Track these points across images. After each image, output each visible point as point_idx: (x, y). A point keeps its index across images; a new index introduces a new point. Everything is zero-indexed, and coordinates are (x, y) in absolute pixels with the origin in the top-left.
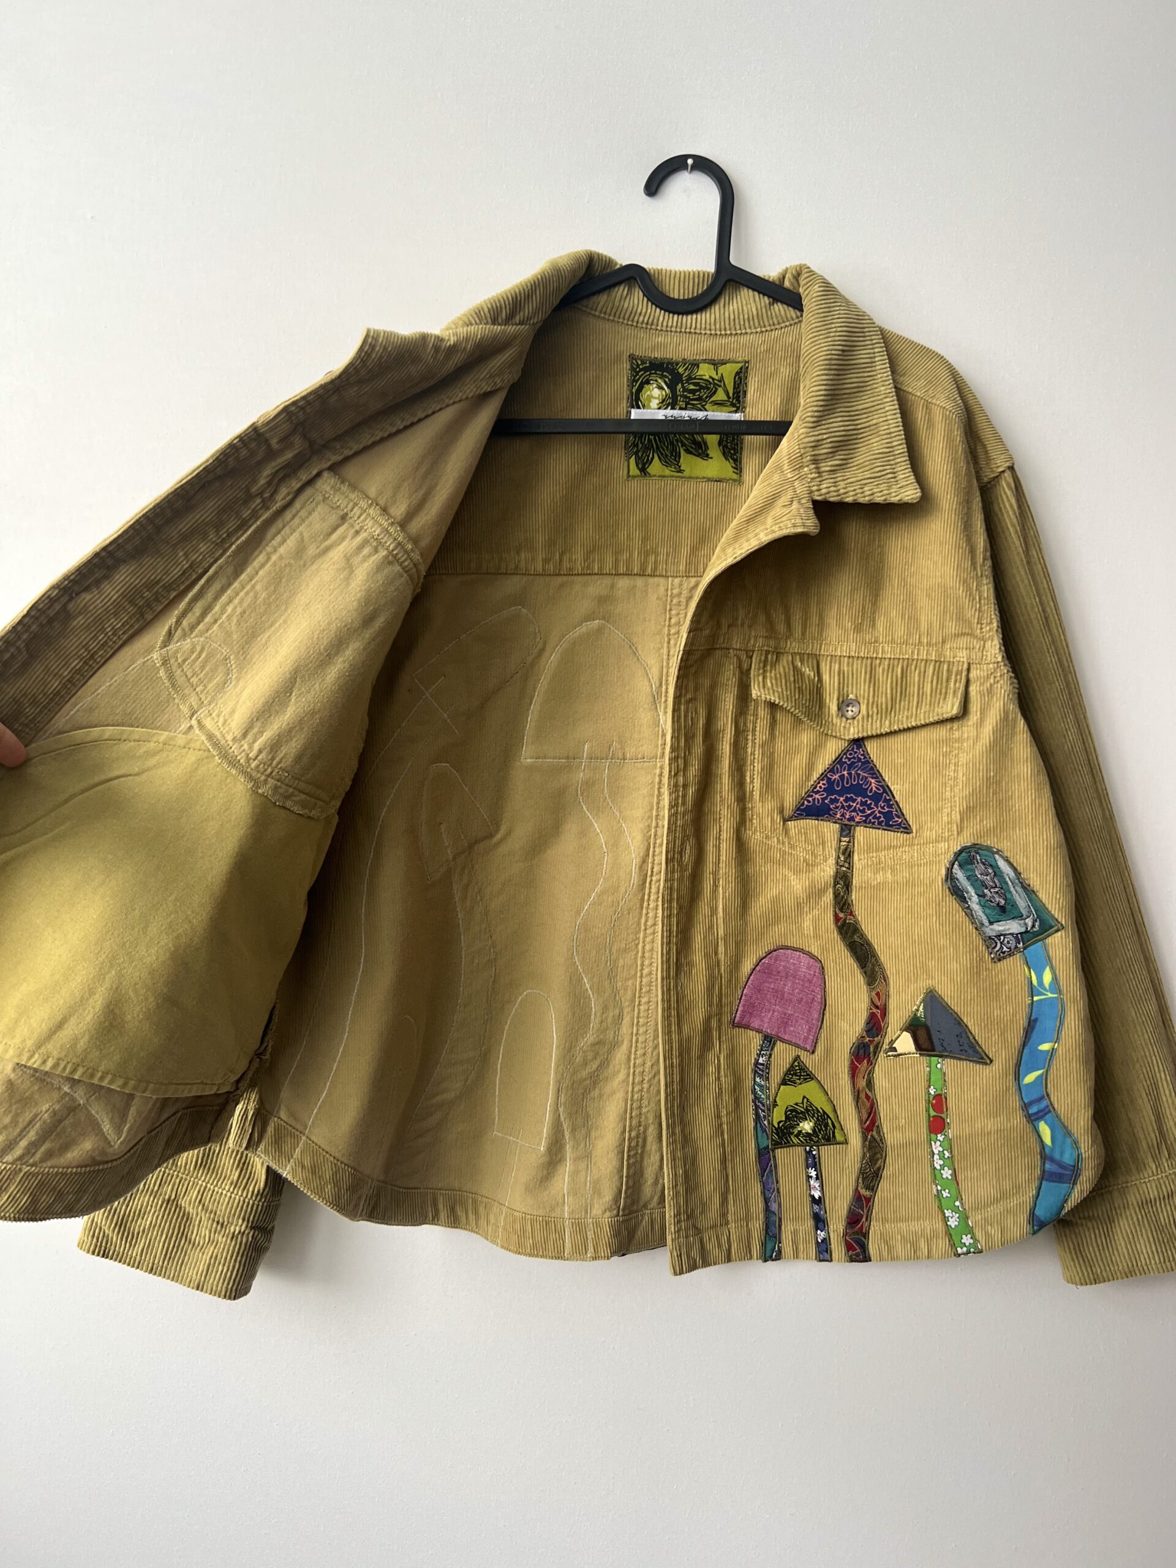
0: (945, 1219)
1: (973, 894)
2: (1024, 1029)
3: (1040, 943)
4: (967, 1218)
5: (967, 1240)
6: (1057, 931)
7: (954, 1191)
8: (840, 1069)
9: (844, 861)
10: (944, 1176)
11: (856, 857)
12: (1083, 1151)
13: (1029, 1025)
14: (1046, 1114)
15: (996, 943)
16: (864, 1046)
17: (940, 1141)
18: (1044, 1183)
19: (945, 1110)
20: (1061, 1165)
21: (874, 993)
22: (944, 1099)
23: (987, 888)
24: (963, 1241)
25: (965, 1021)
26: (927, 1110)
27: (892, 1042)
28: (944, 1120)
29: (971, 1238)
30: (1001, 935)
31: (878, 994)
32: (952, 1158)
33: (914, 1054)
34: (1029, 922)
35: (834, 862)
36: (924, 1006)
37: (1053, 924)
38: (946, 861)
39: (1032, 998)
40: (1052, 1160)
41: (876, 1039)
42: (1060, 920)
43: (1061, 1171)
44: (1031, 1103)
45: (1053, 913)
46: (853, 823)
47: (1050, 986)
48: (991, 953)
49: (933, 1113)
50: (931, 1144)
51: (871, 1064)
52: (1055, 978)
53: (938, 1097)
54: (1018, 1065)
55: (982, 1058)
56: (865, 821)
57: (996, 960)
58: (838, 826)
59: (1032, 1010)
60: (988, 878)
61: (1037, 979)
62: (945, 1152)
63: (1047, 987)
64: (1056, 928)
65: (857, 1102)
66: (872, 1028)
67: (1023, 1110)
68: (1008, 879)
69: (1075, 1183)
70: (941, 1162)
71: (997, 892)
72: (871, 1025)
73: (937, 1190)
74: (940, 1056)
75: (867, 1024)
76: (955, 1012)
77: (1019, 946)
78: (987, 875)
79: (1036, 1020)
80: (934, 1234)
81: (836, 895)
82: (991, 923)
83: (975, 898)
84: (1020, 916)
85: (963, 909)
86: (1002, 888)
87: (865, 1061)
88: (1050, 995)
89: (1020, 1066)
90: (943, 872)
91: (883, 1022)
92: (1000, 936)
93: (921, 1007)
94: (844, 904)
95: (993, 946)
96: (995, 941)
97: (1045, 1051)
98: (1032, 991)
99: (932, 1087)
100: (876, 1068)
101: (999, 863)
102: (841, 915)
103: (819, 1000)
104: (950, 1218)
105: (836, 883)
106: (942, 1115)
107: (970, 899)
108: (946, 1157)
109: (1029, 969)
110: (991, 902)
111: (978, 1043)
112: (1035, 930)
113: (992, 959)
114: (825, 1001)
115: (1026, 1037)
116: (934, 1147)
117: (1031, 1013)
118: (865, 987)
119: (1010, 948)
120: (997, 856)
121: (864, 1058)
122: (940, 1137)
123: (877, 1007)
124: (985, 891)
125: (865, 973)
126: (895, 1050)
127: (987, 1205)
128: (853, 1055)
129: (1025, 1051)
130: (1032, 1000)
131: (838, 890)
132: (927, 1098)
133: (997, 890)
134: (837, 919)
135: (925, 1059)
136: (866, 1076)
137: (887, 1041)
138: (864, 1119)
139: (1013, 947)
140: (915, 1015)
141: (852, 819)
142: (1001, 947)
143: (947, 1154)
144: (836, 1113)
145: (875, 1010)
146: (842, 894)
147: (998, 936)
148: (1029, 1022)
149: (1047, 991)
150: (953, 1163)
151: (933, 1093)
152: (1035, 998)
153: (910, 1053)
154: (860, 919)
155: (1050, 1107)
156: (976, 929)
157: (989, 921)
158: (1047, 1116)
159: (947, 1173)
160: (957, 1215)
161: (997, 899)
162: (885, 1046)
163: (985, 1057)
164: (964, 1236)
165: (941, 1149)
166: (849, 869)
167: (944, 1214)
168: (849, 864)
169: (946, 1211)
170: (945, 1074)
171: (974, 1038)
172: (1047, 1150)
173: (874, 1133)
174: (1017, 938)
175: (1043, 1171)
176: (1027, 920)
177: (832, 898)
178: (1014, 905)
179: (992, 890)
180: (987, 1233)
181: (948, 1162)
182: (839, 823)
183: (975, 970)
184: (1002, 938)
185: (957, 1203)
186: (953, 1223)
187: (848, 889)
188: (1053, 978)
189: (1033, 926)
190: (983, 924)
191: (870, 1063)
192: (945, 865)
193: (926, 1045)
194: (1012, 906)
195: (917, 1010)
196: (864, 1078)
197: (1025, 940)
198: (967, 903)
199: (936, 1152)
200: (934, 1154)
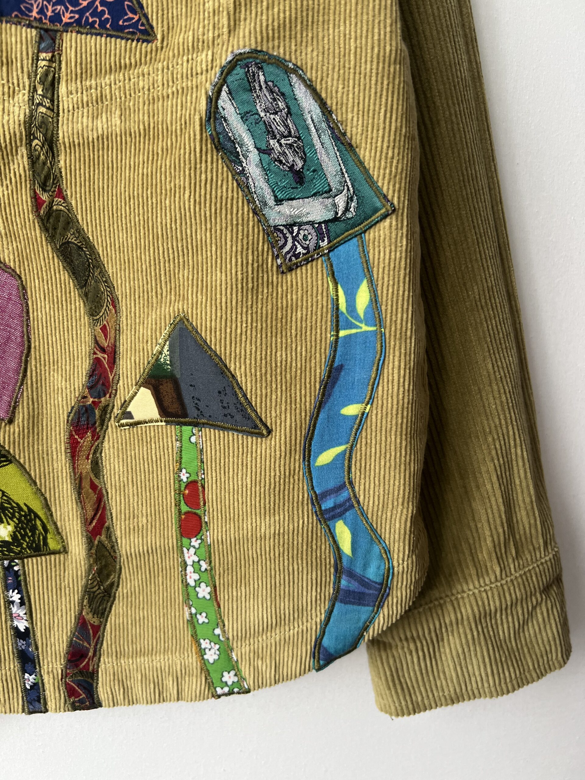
0: (201, 652)
1: (251, 148)
2: (321, 382)
3: (355, 240)
4: (232, 650)
5: (229, 678)
6: (384, 217)
7: (213, 616)
8: (54, 446)
9: (43, 96)
10: (200, 596)
11: (62, 89)
12: (395, 563)
13: (329, 377)
14: (346, 510)
15: (286, 239)
16: (86, 410)
17: (194, 547)
18: (338, 605)
19: (202, 503)
20: (363, 581)
21: (98, 329)
22: (200, 488)
23: (274, 137)
24: (224, 679)
25: (232, 369)
26: (178, 505)
27: (125, 404)
28: (200, 518)
29: (236, 675)
30: (294, 224)
31: (104, 329)
32: (211, 570)
33: (157, 421)
34: (341, 201)
35: (26, 98)
36: (170, 346)
37: (379, 204)
38: (208, 85)
39: (338, 332)
40: (351, 575)
41: (103, 399)
42: (390, 197)
43: (362, 589)
44: (325, 495)
45: (380, 184)
46: (59, 27)
47: (365, 313)
48: (278, 257)
49: (185, 508)
50: (182, 552)
51: (98, 438)
52: (375, 300)
53: (192, 484)
54: (309, 438)
55: (256, 427)
56: (78, 22)
57: (284, 268)
58: (34, 32)
59: (335, 351)
60: (277, 118)
61: (347, 301)
62: (202, 563)
63: (362, 317)
64: (383, 211)
65: (79, 493)
66: (97, 382)
67: (313, 504)
68: (309, 121)
69: (380, 606)
70: (196, 576)
71: (291, 146)
72: (95, 378)
73: (191, 614)
74: (196, 425)
75: (90, 376)
76: (216, 355)
77: (321, 244)
78: (276, 113)
79: (341, 368)
80: (185, 672)
81: (33, 160)
82: (279, 201)
83: (254, 156)
84: (328, 192)
85: (233, 176)
86: (299, 138)
87: (89, 434)
88: (365, 328)
89: (311, 439)
90: (203, 105)
91: (111, 372)
92: (292, 225)
93: (166, 348)
94: (47, 177)
95: (281, 243)
96: (284, 235)
97: (352, 416)
98: (337, 321)
99: (184, 471)
100: (106, 444)
101: (297, 92)
102: (45, 197)
103: (19, 340)
104: (207, 651)
105: (30, 137)
106: (198, 512)
107: (246, 157)
108: (203, 569)
109: (336, 284)
110: (281, 162)
111: (250, 403)
112: (349, 215)
113: (279, 267)
114: (29, 342)
115: (323, 395)
116: (186, 555)
117: (334, 357)
118: (85, 320)
119: (307, 248)
120: (294, 79)
121: (88, 428)
122: (195, 542)
123: (103, 350)
124: (272, 142)
125: (86, 295)
126: (129, 415)
127: (257, 633)
128: (72, 425)
129: (321, 416)
130: (337, 336)
131: (36, 150)
132: (177, 486)
133: (291, 140)
134: (37, 202)
135: (173, 430)
136: (91, 456)
137: (118, 403)
138: (89, 517)
139: (312, 247)
140: (157, 360)
141: (56, 18)
142: (294, 247)
143: (204, 566)
144: (49, 509)
145: (100, 355)
146: (42, 157)
147: (290, 226)
148: (330, 372)
149: (361, 322)
150: (213, 578)
151: (185, 480)
152: (342, 333)
153: (151, 421)
154: (73, 203)
155: (353, 499)
156: (255, 213)
157: (276, 196)
158: (348, 514)
159: (204, 591)
160: (217, 646)
161: (291, 159)
162: (116, 411)
163: (260, 426)
164: (225, 674)
165: (196, 559)
166: (53, 110)
167: (199, 645)
168: (52, 101)
169: (202, 641)
170: (202, 450)
171: (245, 395)
172: (344, 560)
173: (103, 537)
174: (319, 231)
175: (337, 590)
176: (337, 199)
177: (27, 167)
178: (318, 170)
179: (283, 141)
180: (256, 669)
181: (205, 576)
182: (36, 28)
183: (250, 285)
184: (296, 229)
185: (218, 631)
186: (211, 656)
187: (51, 148)
188: (371, 300)
189: (347, 209)
190: (265, 204)
191: (96, 436)
192: (206, 93)
193: (174, 408)
194: (314, 171)
195: (161, 353)
196: (88, 458)
197: (332, 234)
198: (241, 162)
199: (189, 562)
200: (185, 565)
